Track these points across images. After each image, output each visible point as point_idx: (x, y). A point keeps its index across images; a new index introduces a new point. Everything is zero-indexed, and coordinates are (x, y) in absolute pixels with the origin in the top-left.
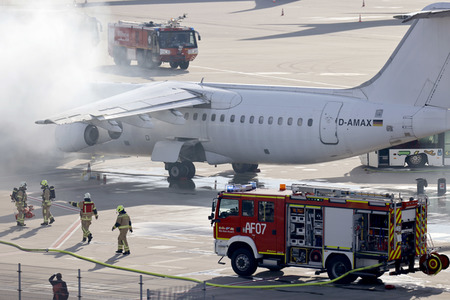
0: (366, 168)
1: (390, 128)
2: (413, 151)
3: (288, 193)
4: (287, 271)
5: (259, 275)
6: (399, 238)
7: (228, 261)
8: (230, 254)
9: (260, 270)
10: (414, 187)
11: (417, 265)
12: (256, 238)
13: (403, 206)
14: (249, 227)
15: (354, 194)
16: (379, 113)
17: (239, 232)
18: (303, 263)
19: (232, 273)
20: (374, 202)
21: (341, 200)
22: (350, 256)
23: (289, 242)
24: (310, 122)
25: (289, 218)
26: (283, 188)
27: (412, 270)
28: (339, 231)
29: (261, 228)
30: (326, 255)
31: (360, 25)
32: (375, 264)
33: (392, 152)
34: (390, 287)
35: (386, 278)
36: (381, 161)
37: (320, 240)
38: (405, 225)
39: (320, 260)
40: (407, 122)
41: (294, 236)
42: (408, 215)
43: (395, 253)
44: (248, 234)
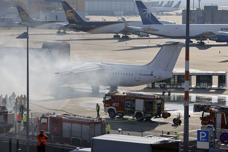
0: (148, 88)
1: (155, 77)
2: (161, 83)
3: (125, 95)
4: (125, 117)
5: (117, 118)
6: (156, 108)
7: (108, 114)
8: (108, 112)
9: (117, 116)
10: (162, 94)
11: (161, 115)
12: (116, 107)
13: (158, 99)
14: (114, 104)
15: (144, 95)
16: (152, 72)
17: (111, 105)
18: (129, 115)
19: (109, 117)
20: (150, 97)
21: (140, 97)
22: (143, 113)
23: (125, 109)
24: (132, 75)
25: (125, 102)
26: (124, 93)
27: (160, 117)
28: (139, 106)
29: (117, 105)
30: (136, 112)
31: (148, 47)
32: (150, 115)
33: (155, 83)
34: (154, 122)
35: (153, 119)
36: (152, 86)
37: (134, 108)
38: (158, 104)
39: (134, 114)
40: (160, 75)
41: (127, 107)
42: (159, 101)
43: (155, 112)
44: (113, 106)
